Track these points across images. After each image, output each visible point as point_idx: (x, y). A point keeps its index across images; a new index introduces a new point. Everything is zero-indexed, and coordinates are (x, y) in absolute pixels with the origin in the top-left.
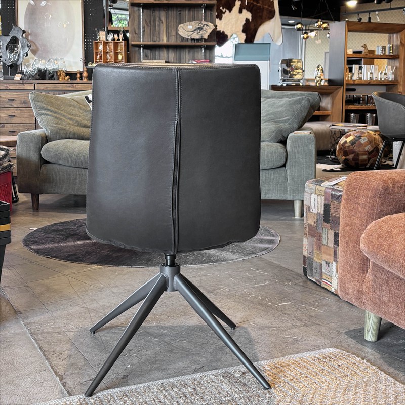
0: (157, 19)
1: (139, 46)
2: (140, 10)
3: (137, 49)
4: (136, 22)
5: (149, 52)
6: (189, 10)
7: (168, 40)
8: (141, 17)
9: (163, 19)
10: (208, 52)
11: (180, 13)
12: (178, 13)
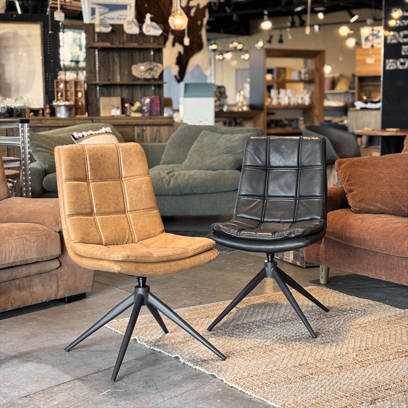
0: (111, 60)
1: (96, 85)
2: (95, 52)
3: (93, 87)
4: (92, 62)
5: (105, 90)
6: (140, 52)
7: (121, 79)
8: (97, 58)
9: (117, 60)
10: (157, 89)
11: (132, 55)
12: (130, 54)
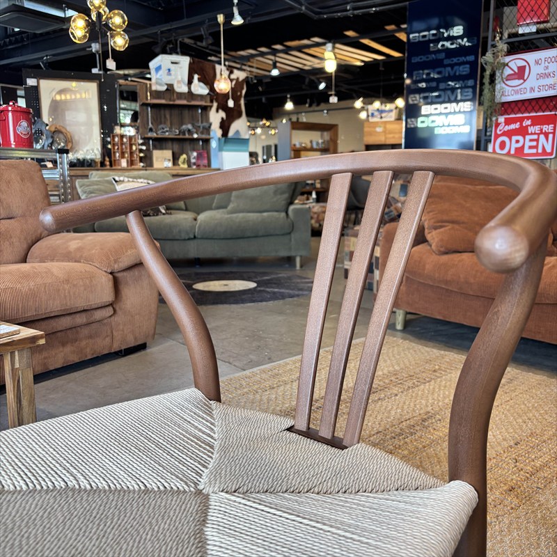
0: (163, 117)
1: (149, 139)
2: (148, 109)
3: (147, 141)
4: (145, 118)
5: (156, 143)
6: (189, 110)
7: (170, 134)
8: (150, 115)
9: (168, 116)
10: (205, 144)
11: (181, 113)
